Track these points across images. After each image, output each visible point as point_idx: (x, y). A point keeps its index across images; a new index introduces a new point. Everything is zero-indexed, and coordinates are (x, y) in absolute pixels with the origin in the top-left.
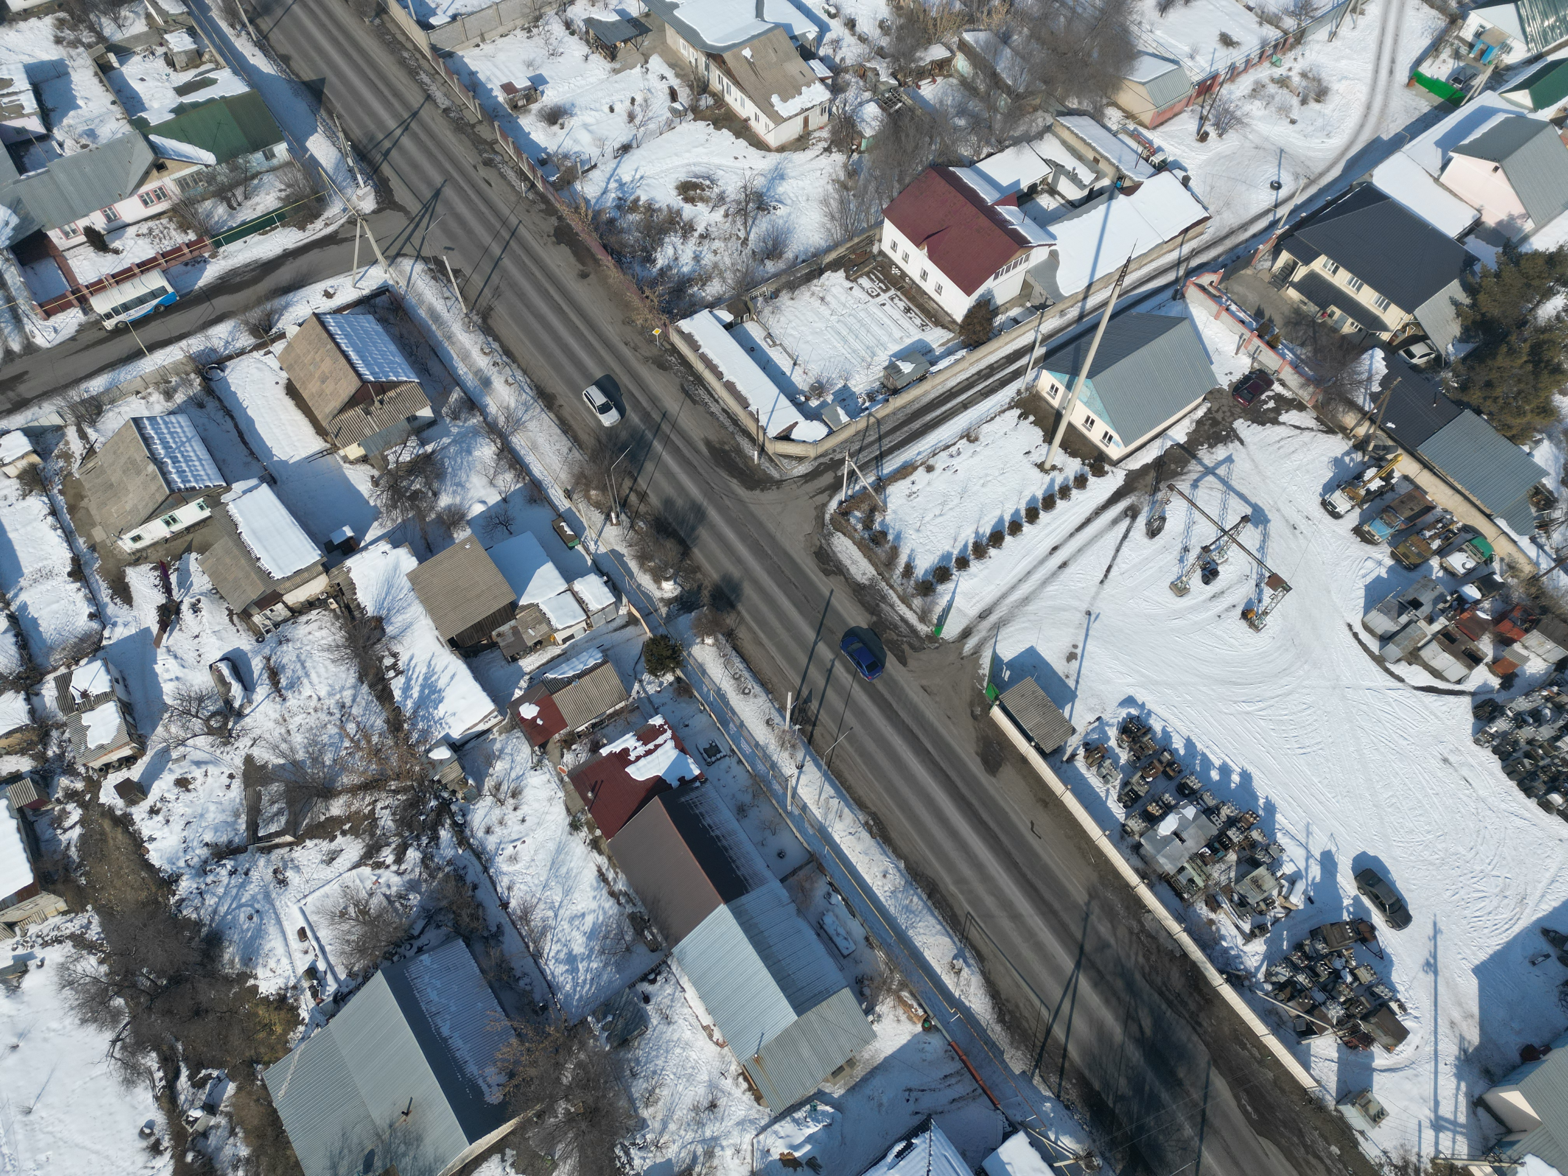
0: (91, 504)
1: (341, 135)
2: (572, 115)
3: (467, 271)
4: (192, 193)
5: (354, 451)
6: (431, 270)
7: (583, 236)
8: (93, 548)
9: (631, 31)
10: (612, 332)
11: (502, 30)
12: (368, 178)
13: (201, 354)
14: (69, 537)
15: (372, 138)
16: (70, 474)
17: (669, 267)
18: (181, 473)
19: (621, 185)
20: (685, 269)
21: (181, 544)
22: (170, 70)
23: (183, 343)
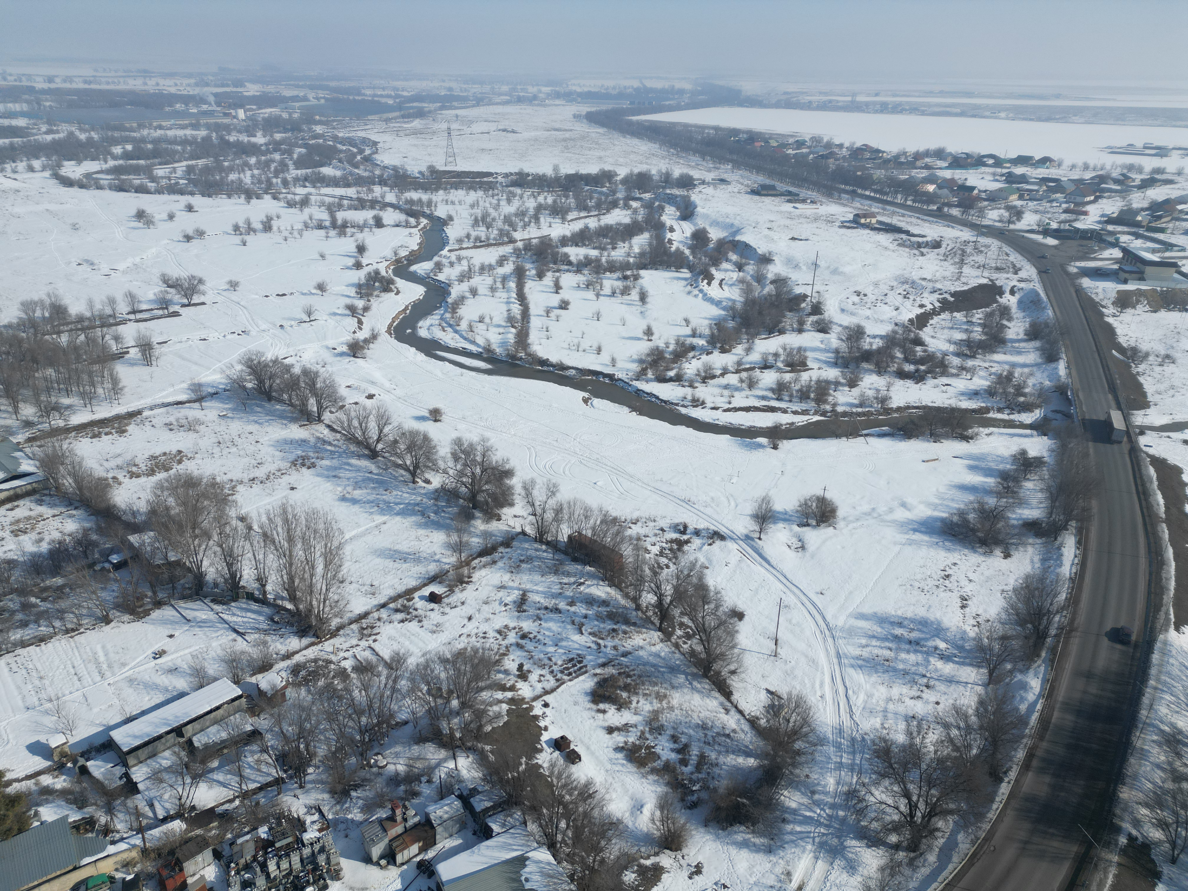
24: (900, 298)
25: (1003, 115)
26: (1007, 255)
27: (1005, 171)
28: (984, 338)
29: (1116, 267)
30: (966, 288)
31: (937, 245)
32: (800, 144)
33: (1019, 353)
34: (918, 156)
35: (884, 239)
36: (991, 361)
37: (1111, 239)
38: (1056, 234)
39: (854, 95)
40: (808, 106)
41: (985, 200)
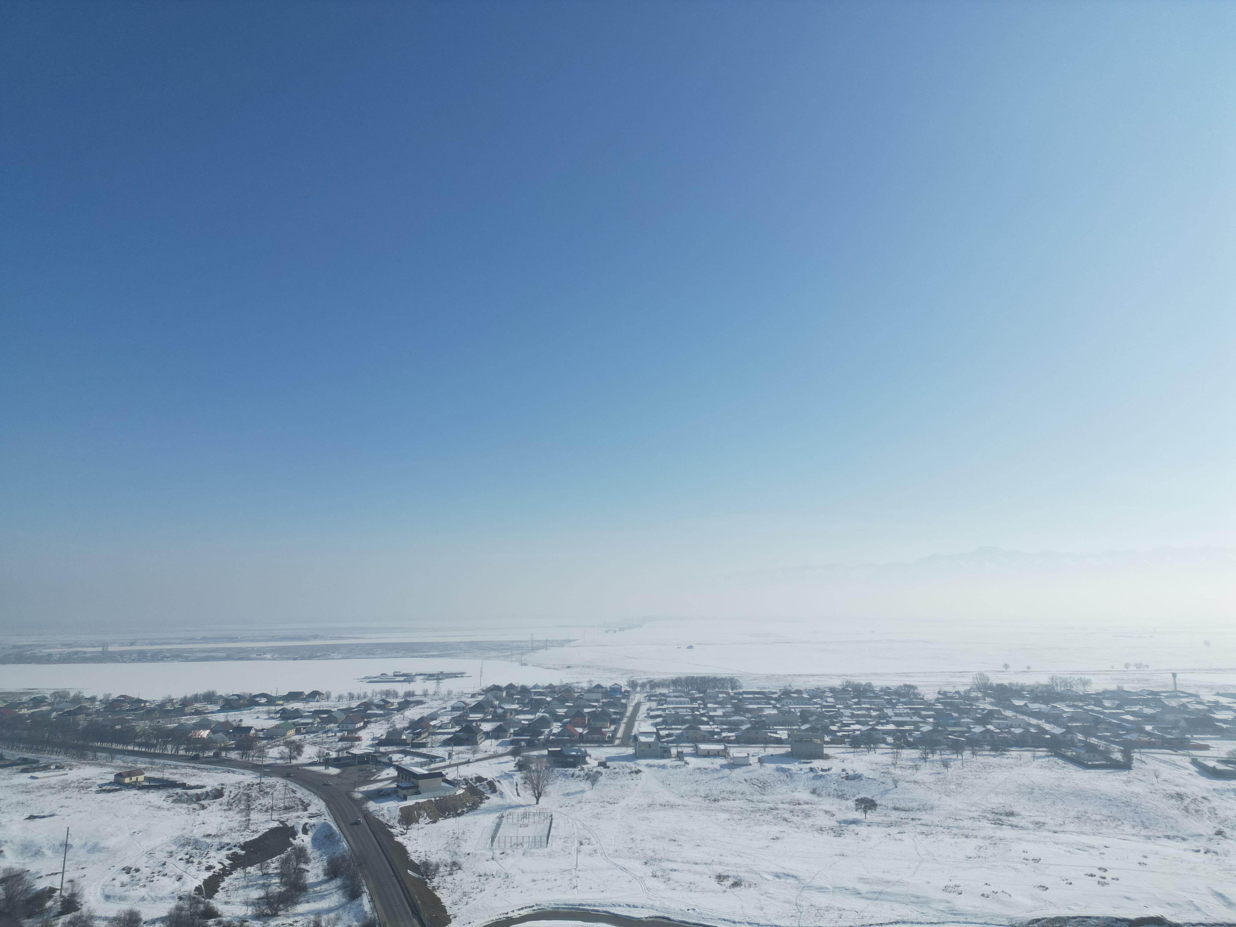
24: (182, 865)
25: (268, 656)
26: (294, 792)
27: (278, 708)
28: (283, 889)
29: (394, 785)
30: (256, 836)
31: (218, 794)
32: (38, 701)
33: (322, 897)
34: (186, 702)
35: (156, 797)
36: (296, 915)
37: (385, 760)
38: (336, 762)
39: (105, 645)
40: (48, 659)
41: (263, 739)
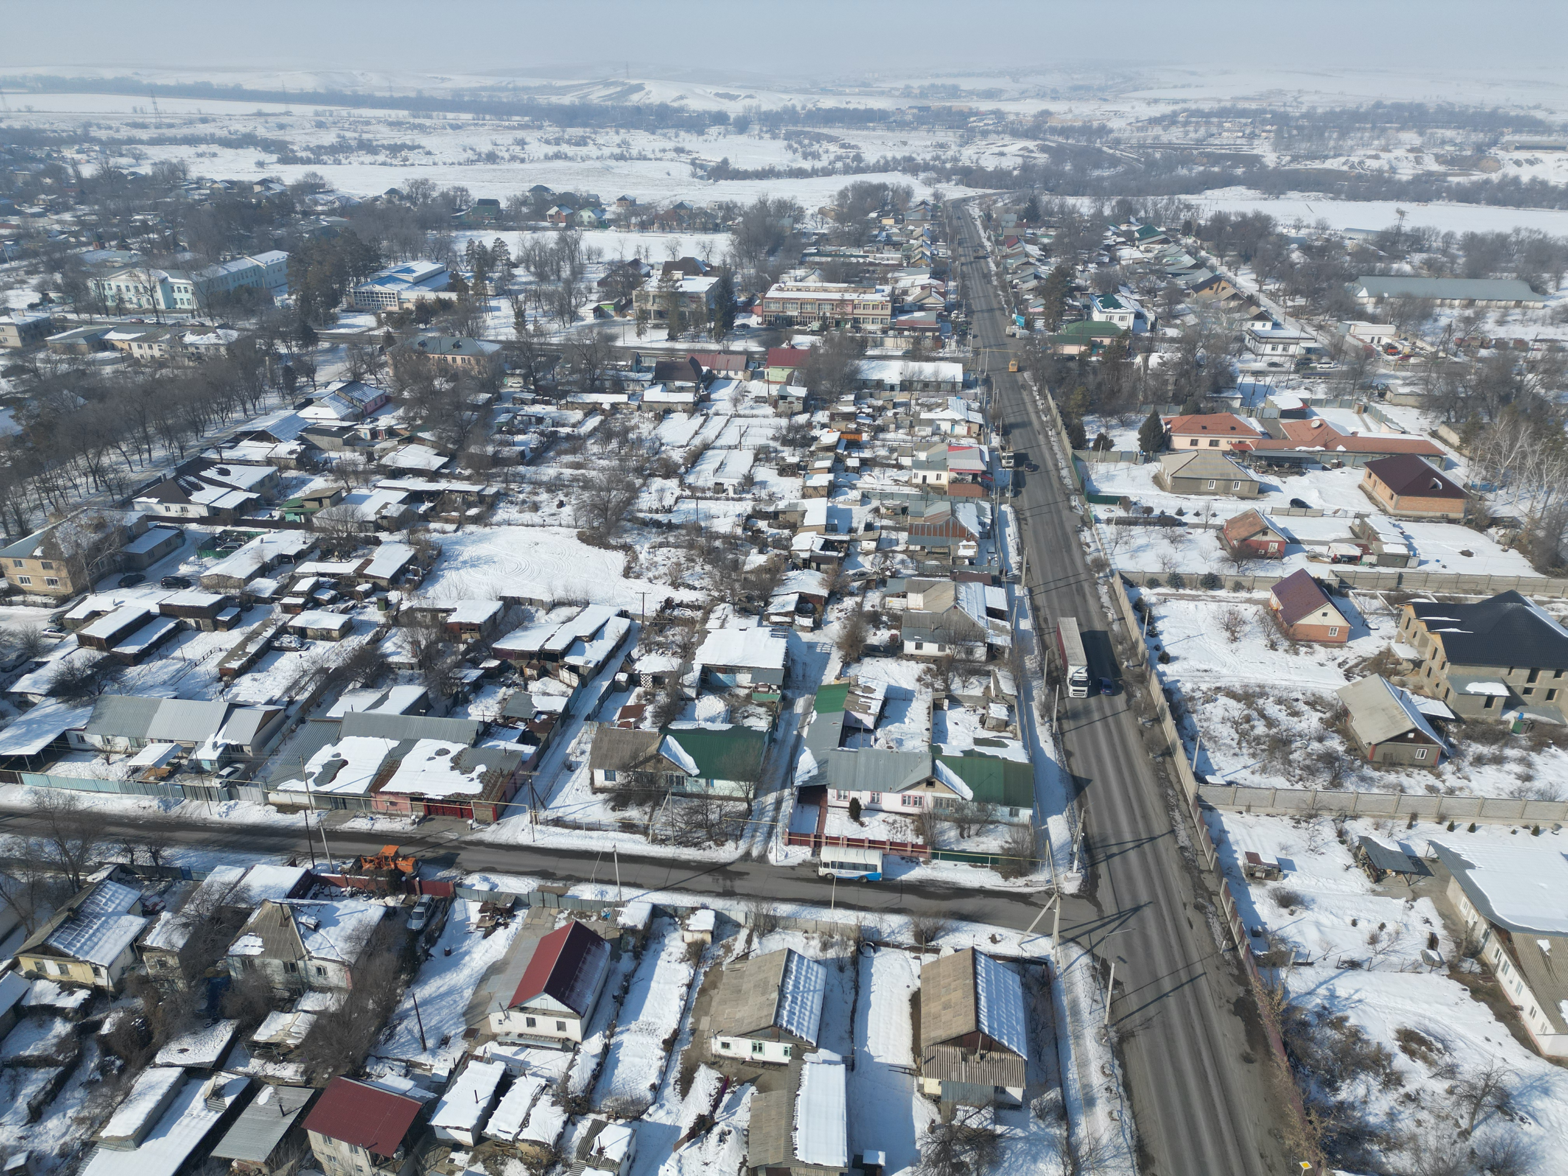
0: (717, 995)
1: (1080, 825)
2: (1307, 908)
3: (1128, 988)
4: (940, 811)
5: (932, 1086)
6: (1094, 968)
7: (1266, 1022)
8: (693, 1031)
9: (1409, 866)
10: (1252, 1135)
11: (1270, 810)
12: (1083, 866)
13: (869, 929)
14: (685, 1011)
15: (1104, 839)
16: (721, 964)
17: (1352, 1106)
18: (791, 1013)
19: (1333, 996)
20: (1371, 1119)
21: (751, 1072)
22: (979, 726)
23: (862, 914)
